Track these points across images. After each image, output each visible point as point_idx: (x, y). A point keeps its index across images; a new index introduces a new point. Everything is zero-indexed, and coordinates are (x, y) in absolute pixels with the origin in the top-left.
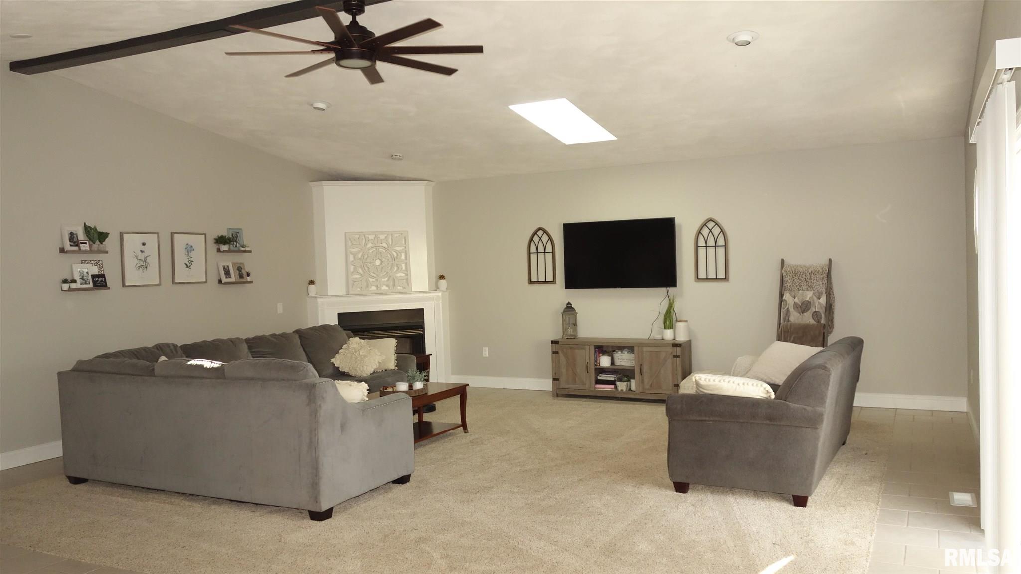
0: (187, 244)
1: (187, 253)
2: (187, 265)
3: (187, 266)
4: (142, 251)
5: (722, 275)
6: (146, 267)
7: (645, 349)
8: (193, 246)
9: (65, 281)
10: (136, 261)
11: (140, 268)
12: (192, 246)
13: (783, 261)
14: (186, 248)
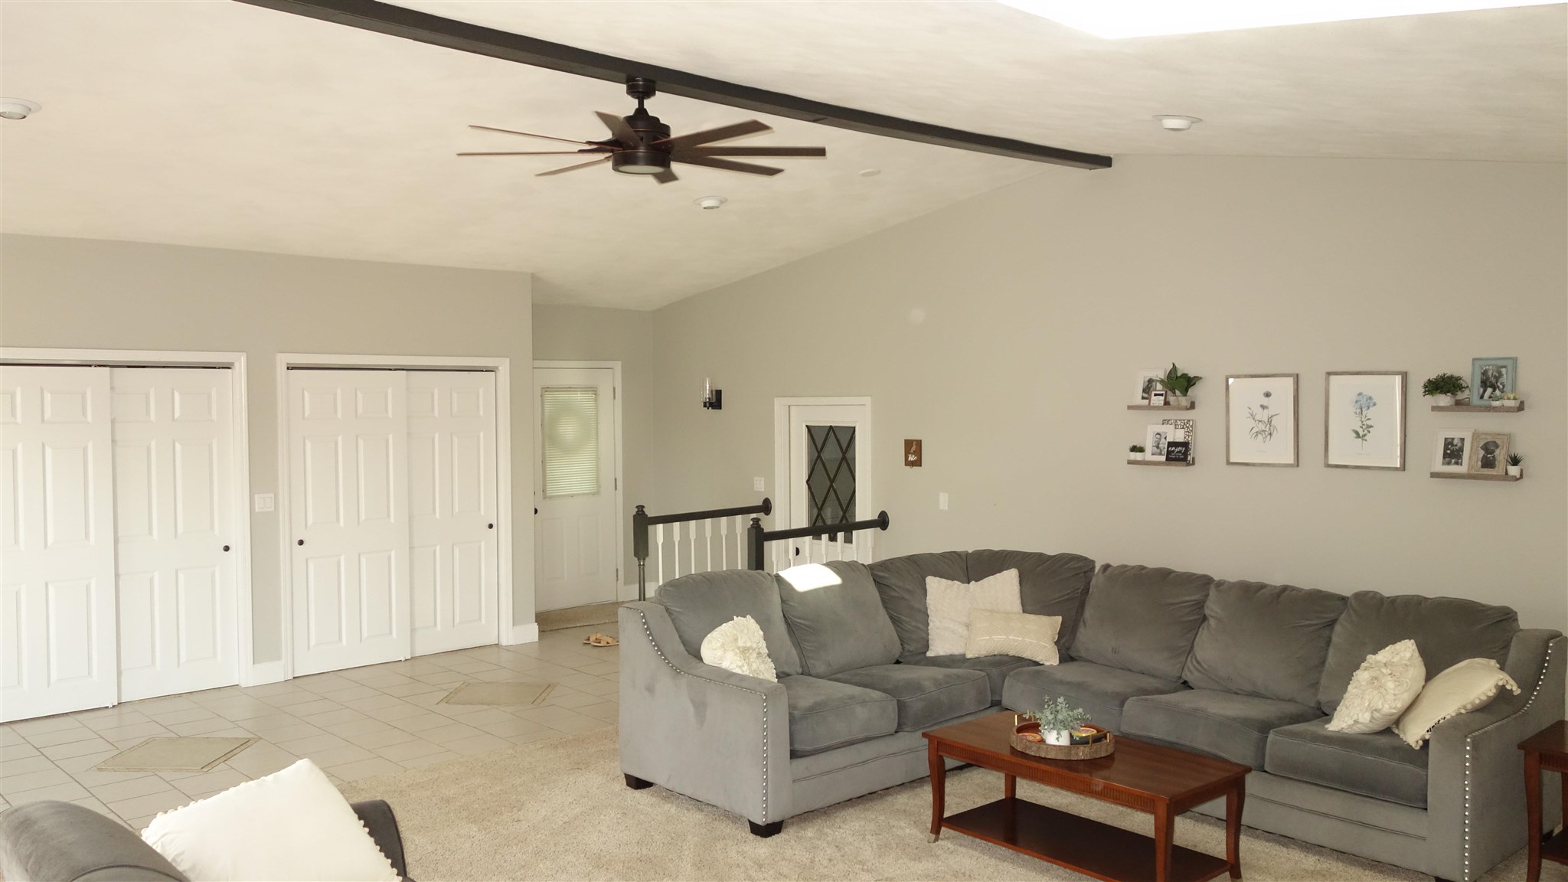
0: (1360, 394)
1: (1359, 410)
2: (1357, 433)
3: (1358, 435)
4: (1263, 407)
6: (1270, 434)
8: (1373, 397)
9: (1134, 449)
10: (1251, 423)
11: (1260, 436)
12: (1370, 398)
14: (1357, 402)
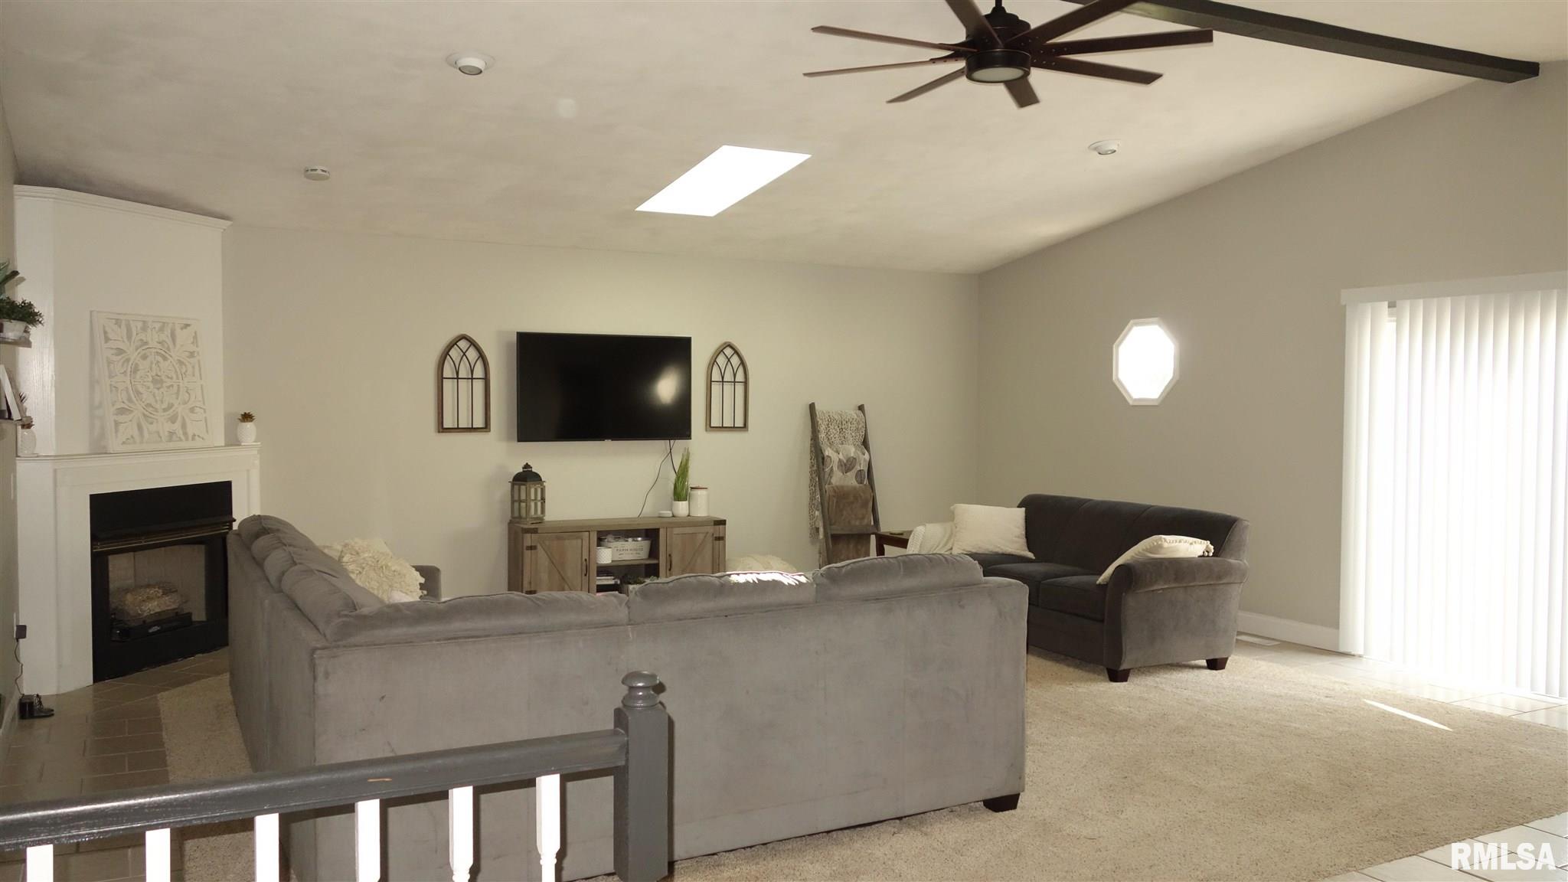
5: (739, 423)
7: (677, 531)
13: (812, 407)
